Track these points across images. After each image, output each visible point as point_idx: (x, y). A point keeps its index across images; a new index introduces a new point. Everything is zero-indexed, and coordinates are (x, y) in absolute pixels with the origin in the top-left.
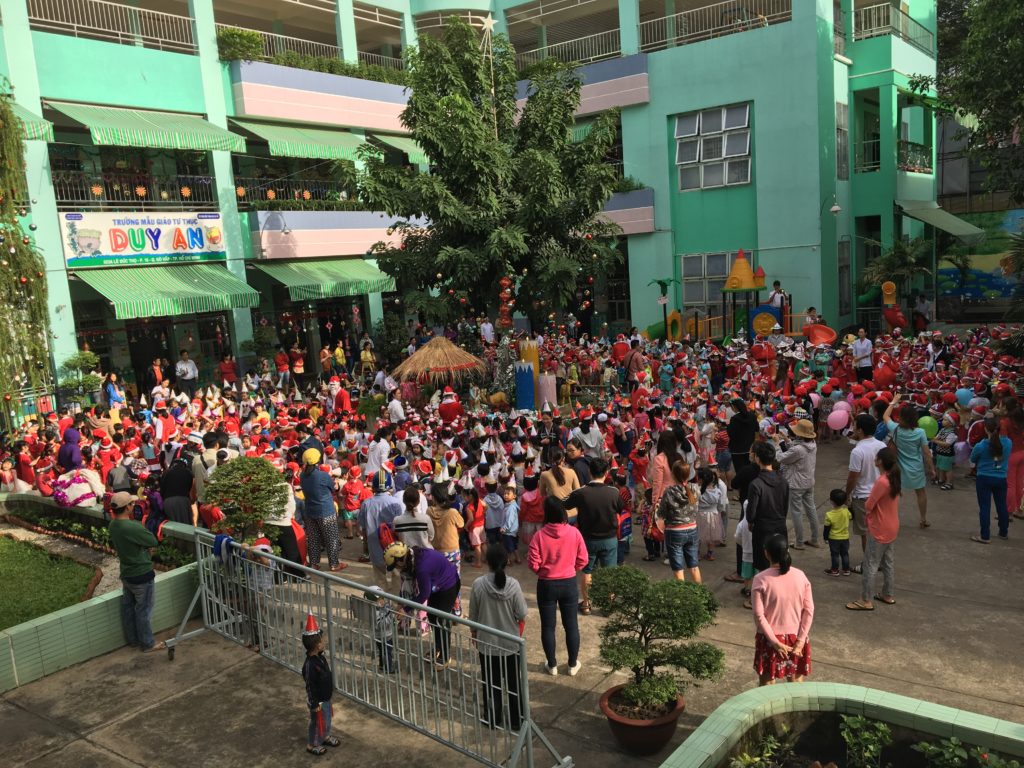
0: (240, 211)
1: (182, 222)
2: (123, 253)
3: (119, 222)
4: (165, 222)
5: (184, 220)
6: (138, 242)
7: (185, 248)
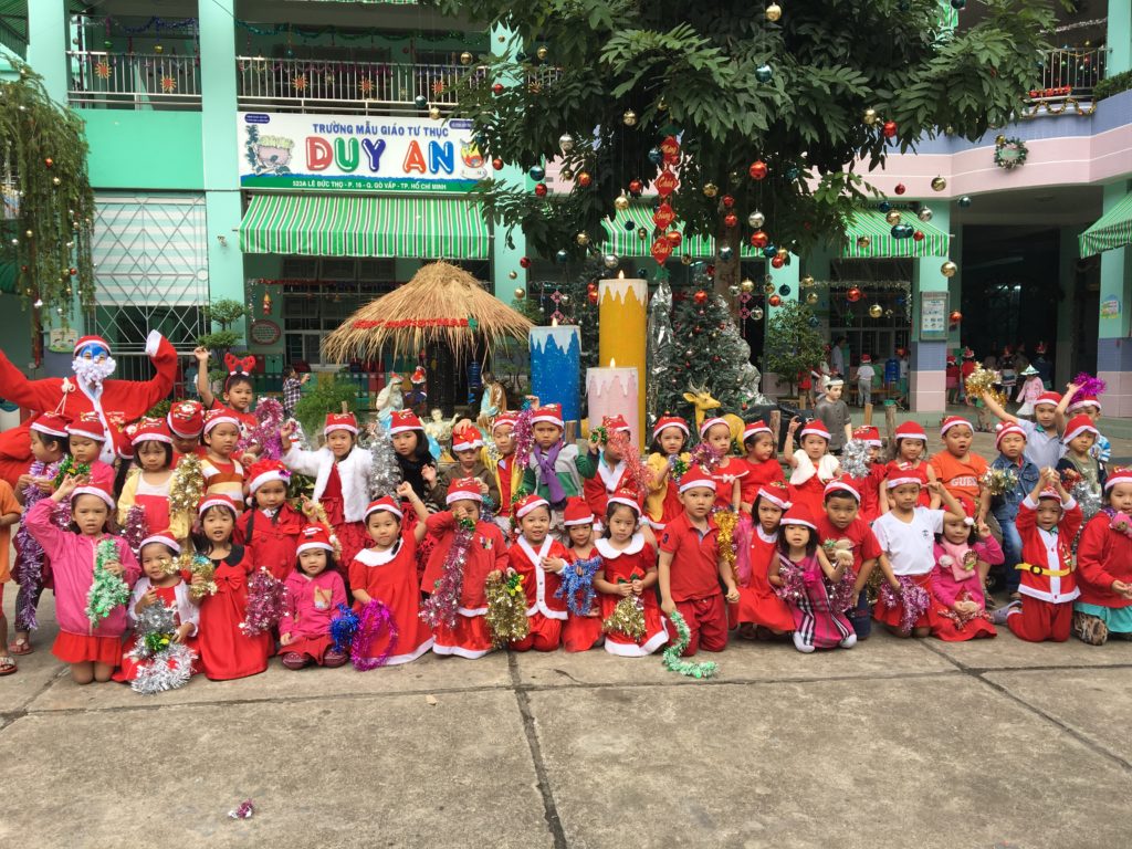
3: (322, 128)
4: (394, 132)
5: (426, 129)
6: (347, 158)
7: (423, 172)
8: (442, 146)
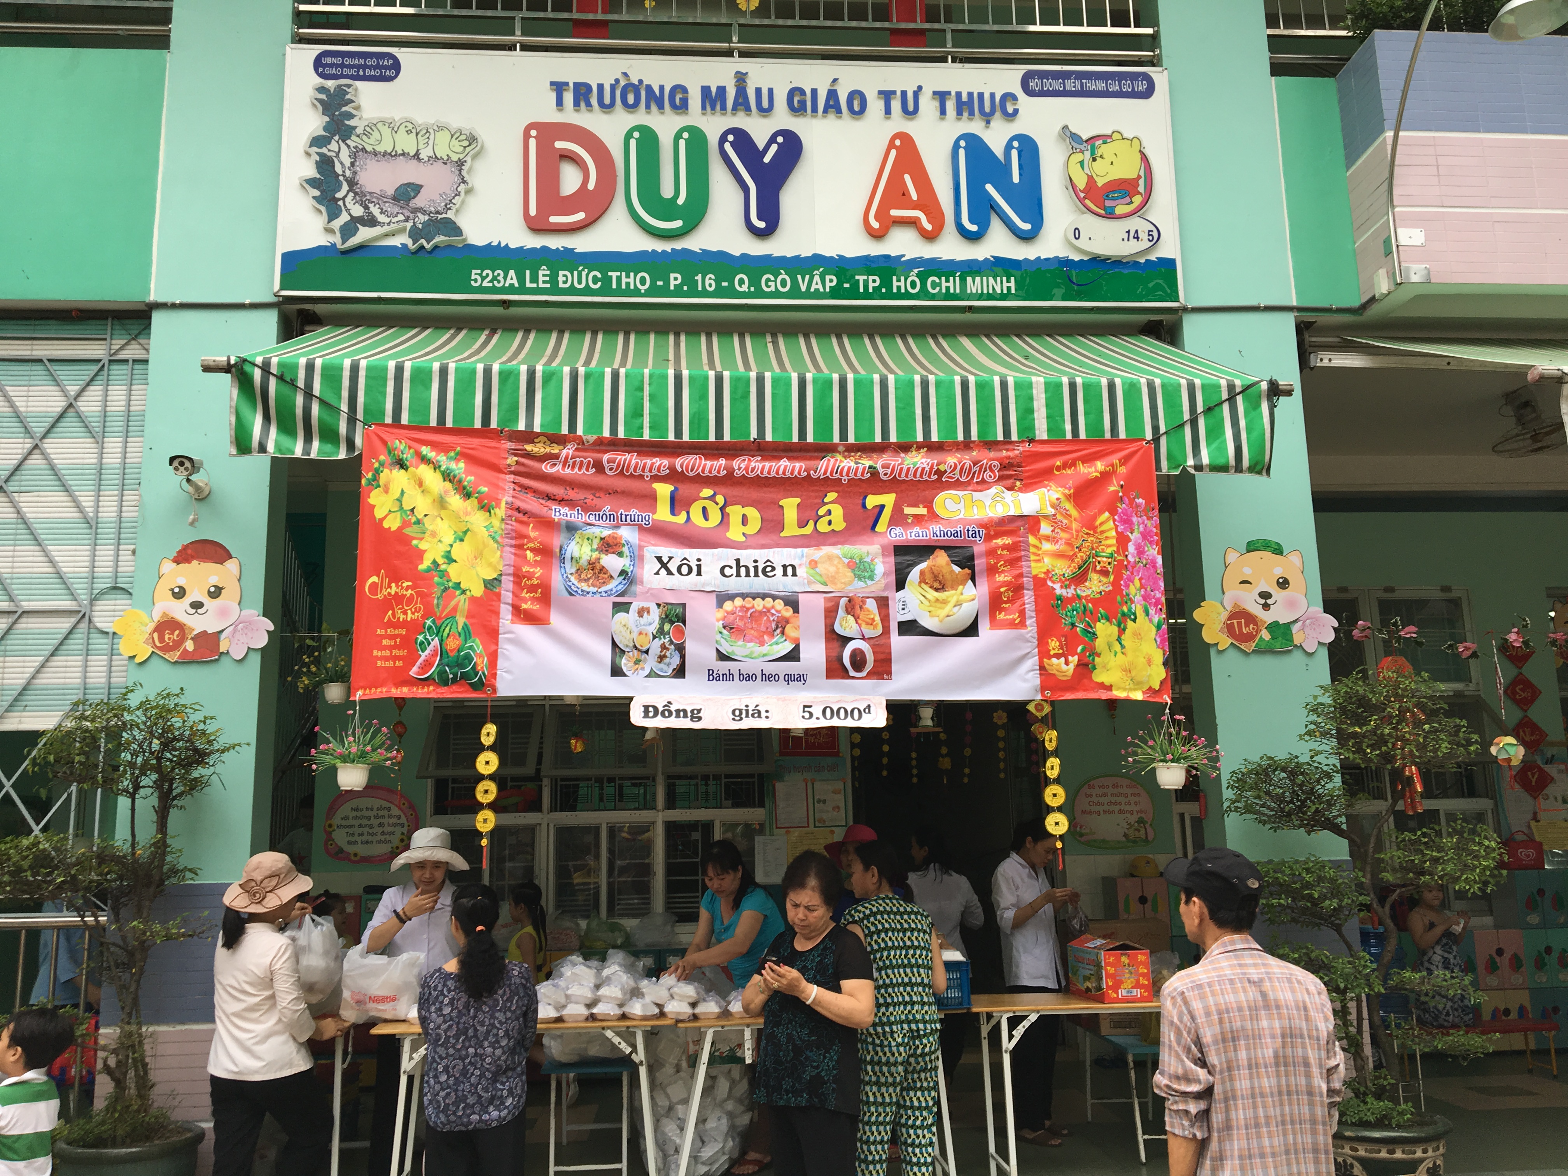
0: (1277, 70)
1: (928, 105)
2: (582, 243)
3: (582, 92)
4: (832, 104)
5: (941, 96)
6: (667, 192)
7: (930, 237)
8: (998, 149)
